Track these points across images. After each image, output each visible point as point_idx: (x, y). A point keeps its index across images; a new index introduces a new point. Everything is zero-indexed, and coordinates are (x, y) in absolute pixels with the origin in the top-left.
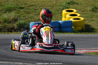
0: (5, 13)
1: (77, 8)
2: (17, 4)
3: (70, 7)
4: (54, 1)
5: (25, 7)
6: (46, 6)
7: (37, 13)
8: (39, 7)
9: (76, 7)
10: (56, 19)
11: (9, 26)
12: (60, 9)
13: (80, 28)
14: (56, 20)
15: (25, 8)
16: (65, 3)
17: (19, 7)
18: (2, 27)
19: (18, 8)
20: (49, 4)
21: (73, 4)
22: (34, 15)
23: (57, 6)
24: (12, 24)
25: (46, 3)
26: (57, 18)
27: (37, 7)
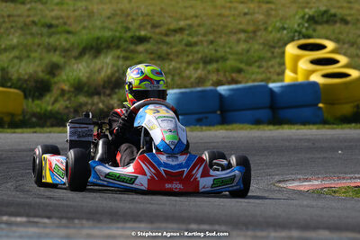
0: (78, 61)
1: (341, 37)
2: (125, 25)
3: (314, 34)
4: (258, 13)
5: (153, 36)
6: (231, 32)
7: (196, 56)
8: (204, 35)
9: (340, 33)
10: (263, 76)
11: (93, 104)
12: (279, 40)
13: (347, 109)
14: (262, 81)
15: (151, 41)
16: (297, 17)
17: (132, 37)
18: (66, 111)
19: (126, 41)
20: (240, 23)
21: (327, 22)
22: (184, 65)
23: (270, 29)
24: (102, 98)
25: (231, 18)
26: (269, 75)
27: (198, 35)
